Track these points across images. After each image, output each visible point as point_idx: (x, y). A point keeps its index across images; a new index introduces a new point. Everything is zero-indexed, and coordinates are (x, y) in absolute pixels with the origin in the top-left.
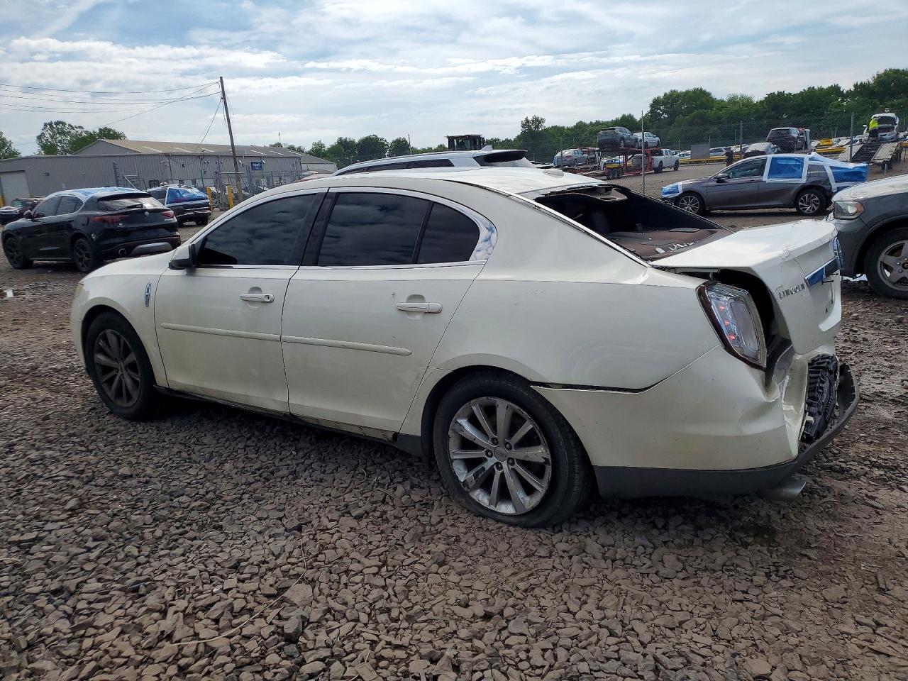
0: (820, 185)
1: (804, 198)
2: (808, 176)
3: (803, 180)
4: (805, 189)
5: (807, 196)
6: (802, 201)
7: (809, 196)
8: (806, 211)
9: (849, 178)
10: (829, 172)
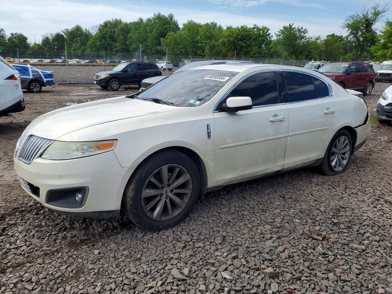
0: (39, 79)
1: (33, 85)
2: (33, 75)
3: (31, 77)
4: (32, 81)
5: (34, 84)
6: (32, 86)
7: (35, 84)
8: (34, 91)
9: (50, 77)
10: (42, 74)
